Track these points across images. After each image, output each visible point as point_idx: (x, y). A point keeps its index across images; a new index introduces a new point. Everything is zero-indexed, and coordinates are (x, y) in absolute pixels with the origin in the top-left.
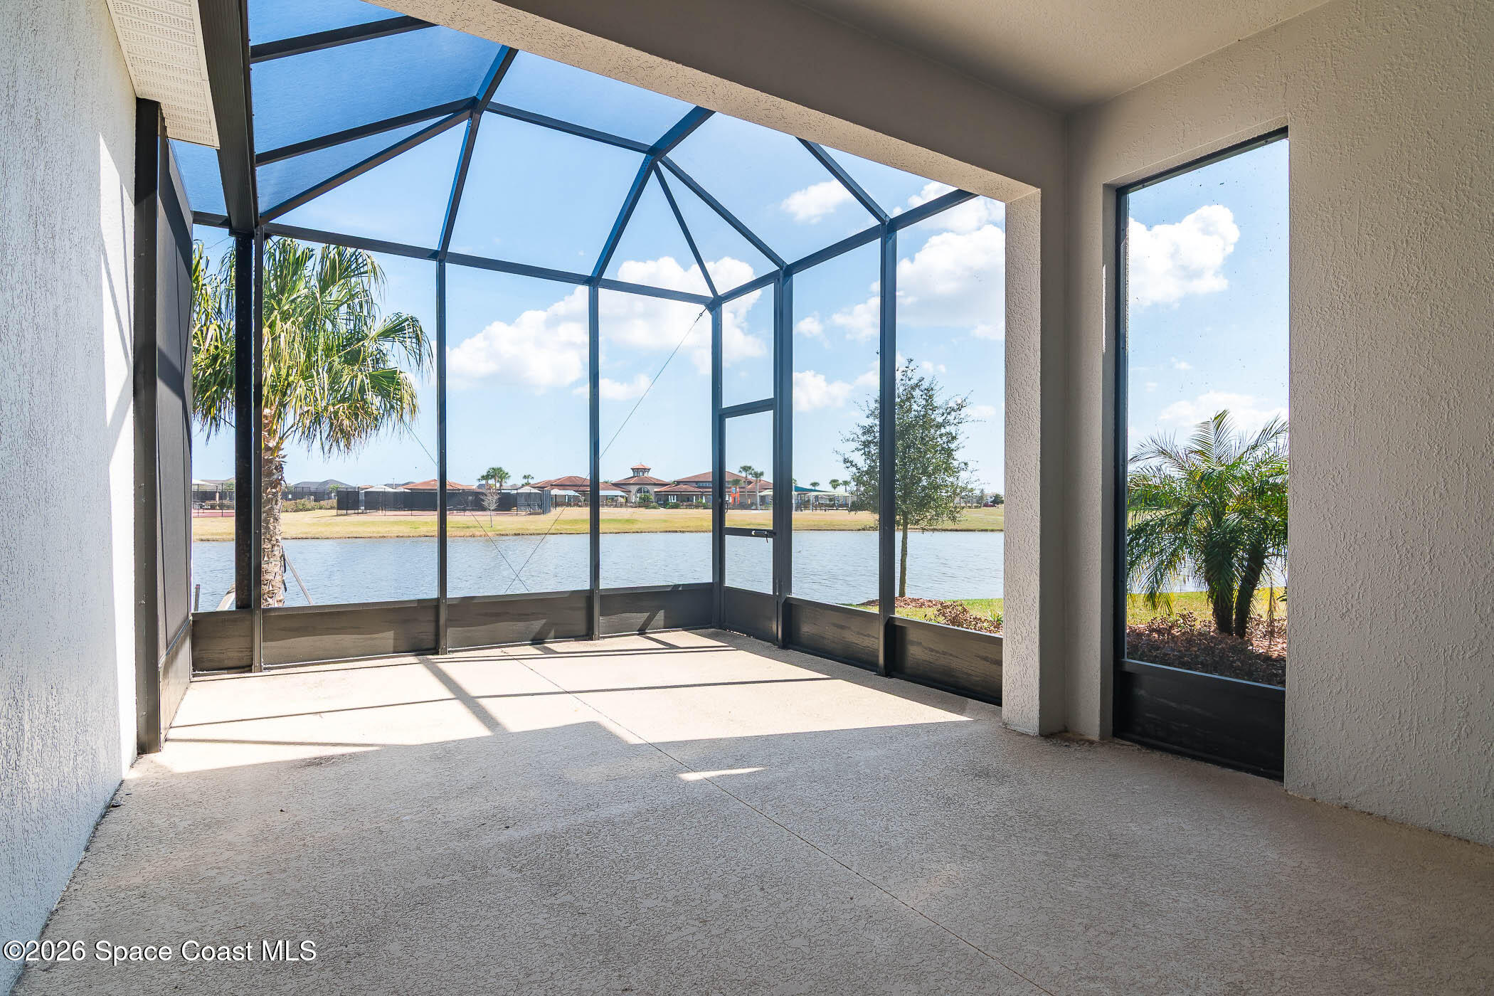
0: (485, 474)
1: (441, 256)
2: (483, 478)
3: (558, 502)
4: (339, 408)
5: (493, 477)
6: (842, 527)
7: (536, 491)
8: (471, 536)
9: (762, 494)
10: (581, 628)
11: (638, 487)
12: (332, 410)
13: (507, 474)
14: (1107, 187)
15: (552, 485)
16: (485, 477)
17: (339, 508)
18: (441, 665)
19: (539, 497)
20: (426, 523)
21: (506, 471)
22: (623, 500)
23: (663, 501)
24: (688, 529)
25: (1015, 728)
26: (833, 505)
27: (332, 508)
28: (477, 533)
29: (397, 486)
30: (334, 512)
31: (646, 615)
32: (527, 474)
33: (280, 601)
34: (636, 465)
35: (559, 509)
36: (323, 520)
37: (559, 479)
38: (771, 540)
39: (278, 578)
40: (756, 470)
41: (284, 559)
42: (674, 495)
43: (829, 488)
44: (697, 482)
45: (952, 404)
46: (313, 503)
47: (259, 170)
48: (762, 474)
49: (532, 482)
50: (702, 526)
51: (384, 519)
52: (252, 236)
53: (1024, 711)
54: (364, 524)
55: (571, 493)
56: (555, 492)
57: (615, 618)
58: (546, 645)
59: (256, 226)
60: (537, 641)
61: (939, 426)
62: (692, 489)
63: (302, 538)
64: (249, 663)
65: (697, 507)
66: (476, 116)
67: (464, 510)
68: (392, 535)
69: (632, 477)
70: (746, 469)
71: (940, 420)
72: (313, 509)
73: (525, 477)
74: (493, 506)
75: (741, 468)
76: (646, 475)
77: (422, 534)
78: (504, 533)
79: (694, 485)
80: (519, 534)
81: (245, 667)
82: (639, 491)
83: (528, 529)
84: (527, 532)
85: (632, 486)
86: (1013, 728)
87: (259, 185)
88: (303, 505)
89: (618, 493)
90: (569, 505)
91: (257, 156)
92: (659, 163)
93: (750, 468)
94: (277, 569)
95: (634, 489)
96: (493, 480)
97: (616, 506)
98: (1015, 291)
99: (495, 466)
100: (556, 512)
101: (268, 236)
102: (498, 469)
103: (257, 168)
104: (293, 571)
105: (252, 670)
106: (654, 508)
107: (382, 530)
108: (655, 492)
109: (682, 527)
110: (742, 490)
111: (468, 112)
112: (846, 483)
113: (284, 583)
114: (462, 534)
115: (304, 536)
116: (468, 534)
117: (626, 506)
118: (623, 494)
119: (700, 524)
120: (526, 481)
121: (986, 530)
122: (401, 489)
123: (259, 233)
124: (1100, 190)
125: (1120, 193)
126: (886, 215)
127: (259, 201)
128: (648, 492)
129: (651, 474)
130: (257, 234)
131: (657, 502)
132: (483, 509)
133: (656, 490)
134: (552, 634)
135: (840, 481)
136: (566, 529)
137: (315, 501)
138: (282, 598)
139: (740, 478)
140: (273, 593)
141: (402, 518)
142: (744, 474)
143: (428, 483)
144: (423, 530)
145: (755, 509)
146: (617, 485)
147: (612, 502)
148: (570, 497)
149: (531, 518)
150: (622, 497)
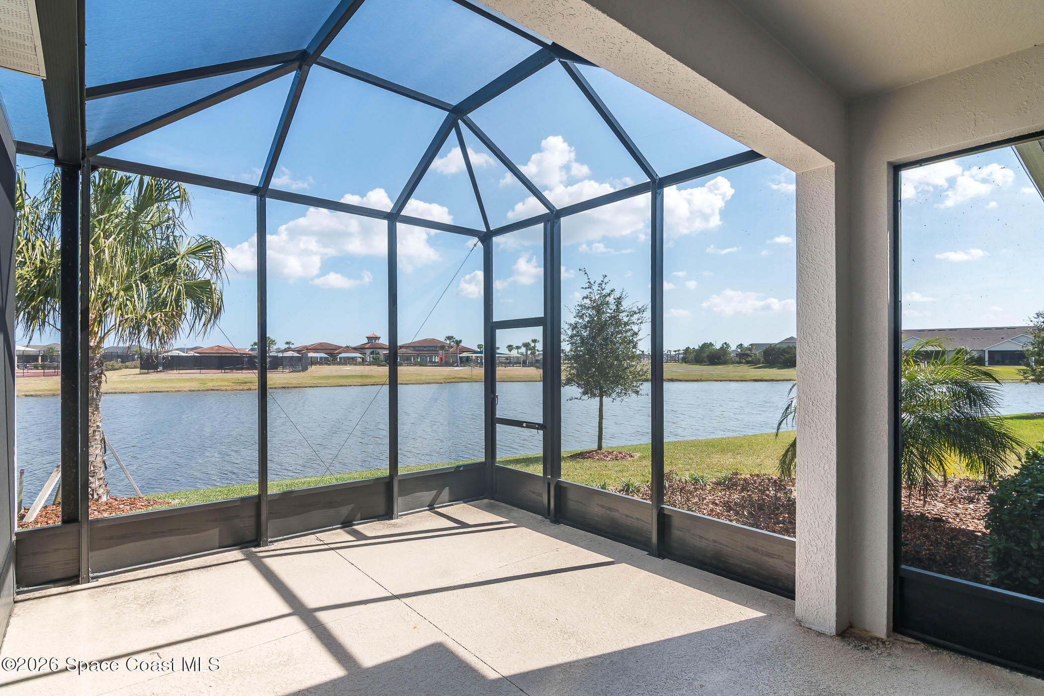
1: (262, 192)
2: (256, 343)
3: (314, 362)
4: (157, 316)
6: (519, 380)
7: (296, 354)
8: (248, 390)
9: (461, 355)
10: (381, 509)
11: (372, 350)
12: (151, 317)
13: (274, 341)
14: (889, 163)
15: (307, 349)
17: (141, 368)
18: (268, 561)
19: (299, 359)
21: (273, 339)
22: (360, 360)
24: (411, 382)
25: (810, 626)
26: (509, 363)
27: (135, 367)
28: (253, 388)
29: (188, 350)
30: (138, 371)
31: (434, 492)
32: (289, 341)
33: (101, 479)
34: (369, 335)
35: (314, 367)
36: (129, 378)
37: (313, 344)
38: (541, 432)
39: (99, 459)
40: (456, 339)
41: (105, 442)
43: (506, 351)
45: (635, 309)
46: (120, 364)
47: (89, 104)
48: (460, 341)
49: (292, 347)
50: (421, 380)
51: (178, 376)
52: (79, 167)
53: (819, 614)
54: (162, 381)
55: (324, 355)
56: (311, 355)
57: (409, 498)
58: (354, 527)
59: (83, 158)
60: (347, 524)
61: (626, 324)
62: (411, 352)
63: (112, 393)
64: (76, 573)
65: (415, 365)
66: (305, 67)
67: (242, 369)
68: (185, 389)
69: (366, 343)
70: (449, 338)
71: (626, 319)
72: (120, 369)
73: (287, 343)
75: (446, 337)
76: (377, 341)
77: (209, 388)
78: (273, 386)
79: (412, 349)
80: (285, 388)
81: (72, 579)
82: (372, 353)
83: (292, 384)
84: (291, 386)
85: (366, 350)
86: (807, 625)
87: (87, 119)
88: (112, 366)
89: (358, 354)
90: (321, 364)
91: (88, 89)
92: (460, 121)
93: (453, 337)
94: (98, 452)
95: (368, 352)
97: (356, 364)
98: (807, 249)
100: (313, 369)
101: (94, 168)
103: (86, 102)
104: (111, 450)
105: (79, 581)
107: (178, 386)
108: (384, 354)
109: (406, 381)
110: (446, 352)
111: (297, 64)
112: (518, 348)
113: (104, 462)
114: (241, 388)
115: (113, 391)
116: (245, 388)
117: (364, 365)
118: (360, 356)
119: (419, 378)
120: (288, 346)
122: (191, 353)
123: (85, 165)
124: (885, 166)
125: (896, 168)
126: (657, 175)
127: (87, 134)
128: (378, 354)
129: (380, 341)
130: (84, 166)
131: (386, 361)
133: (384, 352)
134: (359, 516)
135: (514, 346)
136: (321, 383)
137: (122, 362)
138: (102, 475)
139: (445, 344)
140: (94, 473)
141: (194, 376)
142: (448, 342)
143: (212, 348)
144: (210, 385)
145: (457, 366)
146: (356, 349)
147: (351, 361)
148: (321, 358)
149: (294, 374)
150: (360, 358)
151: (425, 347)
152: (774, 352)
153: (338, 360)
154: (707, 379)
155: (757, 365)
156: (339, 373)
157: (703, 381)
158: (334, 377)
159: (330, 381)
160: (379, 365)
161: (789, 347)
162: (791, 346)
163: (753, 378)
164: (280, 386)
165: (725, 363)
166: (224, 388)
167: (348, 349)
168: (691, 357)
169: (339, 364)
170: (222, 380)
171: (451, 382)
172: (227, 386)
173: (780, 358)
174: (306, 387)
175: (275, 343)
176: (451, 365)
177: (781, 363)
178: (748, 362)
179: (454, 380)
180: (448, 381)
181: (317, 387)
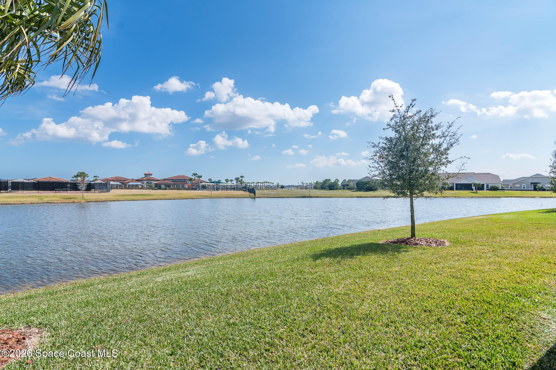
0: (76, 175)
2: (75, 177)
3: (113, 187)
5: (80, 176)
7: (103, 182)
8: (72, 202)
9: (201, 184)
11: (147, 181)
13: (87, 175)
15: (108, 180)
16: (77, 176)
19: (105, 185)
20: (47, 196)
21: (87, 174)
22: (141, 186)
23: (158, 187)
26: (226, 189)
28: (76, 201)
29: (29, 179)
32: (95, 175)
34: (146, 173)
35: (113, 190)
37: (111, 178)
40: (199, 175)
42: (163, 185)
43: (225, 182)
44: (172, 180)
48: (201, 176)
49: (99, 178)
51: (23, 195)
54: (11, 197)
55: (119, 183)
56: (112, 183)
62: (170, 182)
65: (174, 189)
67: (67, 190)
69: (144, 177)
70: (194, 175)
73: (95, 177)
74: (84, 189)
75: (192, 174)
76: (150, 176)
77: (45, 202)
78: (89, 200)
80: (97, 201)
82: (148, 183)
84: (101, 200)
89: (140, 183)
90: (117, 188)
93: (196, 174)
95: (145, 182)
96: (80, 178)
97: (139, 189)
99: (81, 171)
102: (82, 173)
106: (156, 190)
107: (22, 200)
110: (192, 182)
112: (231, 180)
114: (68, 201)
117: (143, 189)
119: (181, 196)
120: (95, 178)
121: (289, 197)
122: (31, 181)
128: (151, 183)
129: (152, 176)
131: (156, 187)
132: (79, 190)
133: (155, 182)
141: (33, 194)
142: (193, 177)
143: (46, 178)
144: (46, 200)
145: (199, 190)
146: (138, 180)
147: (136, 187)
148: (117, 185)
149: (102, 194)
150: (141, 185)
151: (179, 180)
152: (361, 184)
153: (127, 187)
154: (335, 196)
155: (353, 190)
156: (130, 193)
157: (333, 197)
158: (129, 195)
159: (126, 198)
160: (153, 189)
161: (368, 181)
162: (369, 180)
163: (357, 196)
164: (94, 200)
165: (337, 189)
166: (56, 202)
167: (133, 180)
168: (319, 186)
169: (128, 188)
170: (54, 197)
171: (200, 198)
172: (58, 200)
173: (364, 186)
174: (111, 201)
175: (88, 176)
176: (196, 189)
177: (364, 189)
178: (348, 189)
179: (201, 197)
180: (199, 197)
181: (118, 201)
